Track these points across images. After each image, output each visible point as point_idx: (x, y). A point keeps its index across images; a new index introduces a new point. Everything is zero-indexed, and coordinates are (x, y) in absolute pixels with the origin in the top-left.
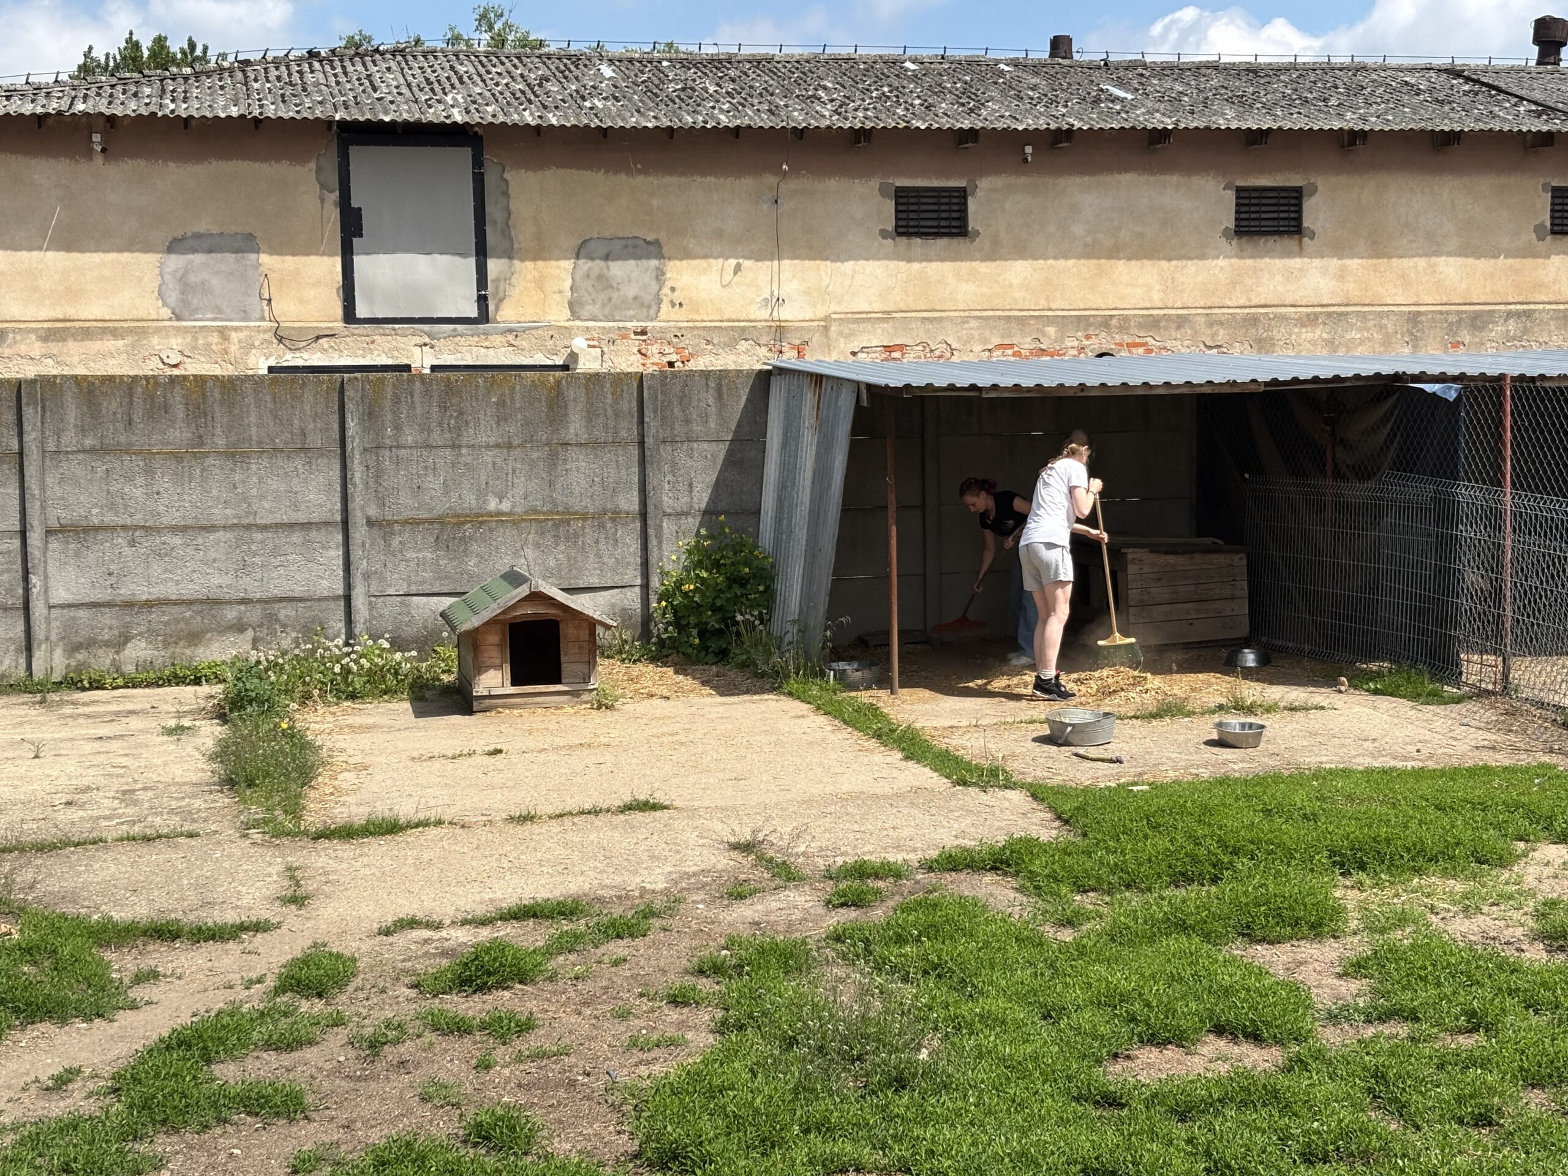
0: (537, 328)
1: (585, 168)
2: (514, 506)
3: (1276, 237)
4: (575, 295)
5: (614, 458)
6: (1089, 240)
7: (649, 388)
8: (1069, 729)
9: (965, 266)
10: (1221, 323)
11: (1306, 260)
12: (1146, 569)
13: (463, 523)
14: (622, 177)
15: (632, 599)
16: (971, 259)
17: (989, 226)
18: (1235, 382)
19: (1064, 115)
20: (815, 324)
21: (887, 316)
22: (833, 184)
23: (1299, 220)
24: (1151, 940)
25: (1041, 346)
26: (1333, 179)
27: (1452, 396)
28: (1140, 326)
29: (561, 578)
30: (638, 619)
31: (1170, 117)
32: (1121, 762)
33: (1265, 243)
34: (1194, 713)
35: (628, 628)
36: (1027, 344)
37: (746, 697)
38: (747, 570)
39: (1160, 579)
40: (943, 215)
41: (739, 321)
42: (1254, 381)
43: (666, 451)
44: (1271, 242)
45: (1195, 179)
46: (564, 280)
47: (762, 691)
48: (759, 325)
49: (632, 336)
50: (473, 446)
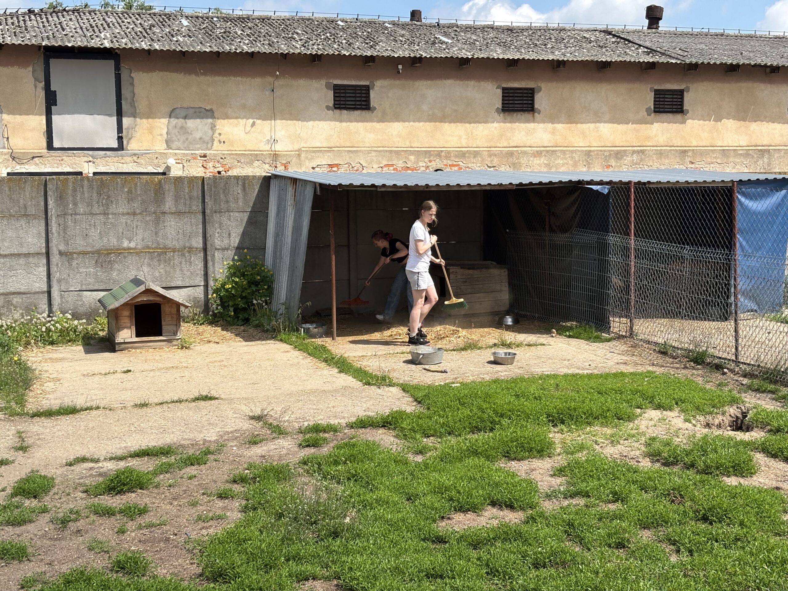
0: (149, 153)
1: (173, 72)
2: (137, 245)
3: (522, 113)
4: (169, 136)
5: (189, 220)
6: (430, 113)
7: (208, 185)
8: (421, 356)
9: (369, 125)
10: (495, 155)
11: (536, 124)
12: (459, 277)
13: (110, 253)
14: (193, 76)
15: (199, 293)
16: (372, 121)
17: (381, 105)
18: (501, 184)
19: (417, 50)
20: (294, 153)
21: (330, 149)
22: (302, 82)
23: (533, 104)
24: (461, 460)
25: (407, 165)
26: (549, 84)
27: (606, 191)
28: (456, 156)
29: (162, 281)
30: (202, 302)
31: (470, 52)
32: (447, 373)
33: (516, 116)
34: (482, 348)
35: (197, 307)
36: (400, 164)
37: (259, 342)
38: (259, 277)
39: (465, 282)
40: (358, 99)
41: (254, 151)
42: (511, 184)
43: (216, 217)
44: (519, 115)
45: (482, 83)
46: (163, 129)
47: (267, 339)
48: (265, 153)
49: (199, 158)
50: (115, 214)
